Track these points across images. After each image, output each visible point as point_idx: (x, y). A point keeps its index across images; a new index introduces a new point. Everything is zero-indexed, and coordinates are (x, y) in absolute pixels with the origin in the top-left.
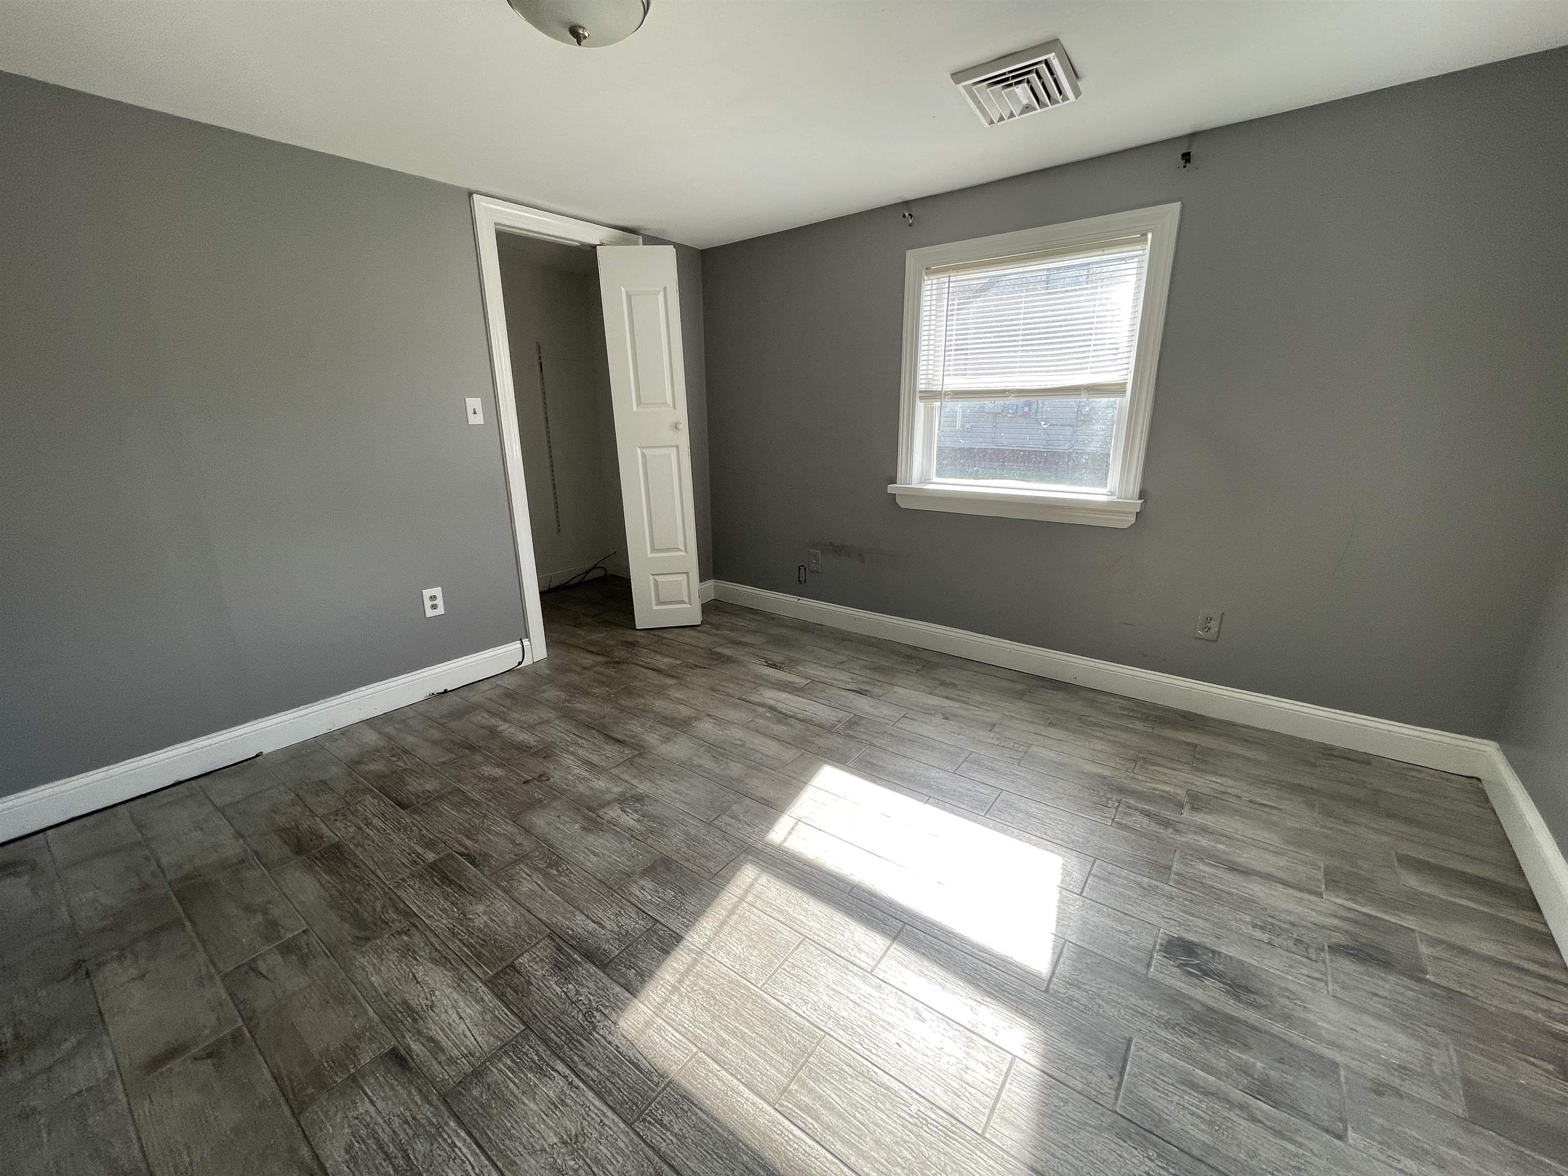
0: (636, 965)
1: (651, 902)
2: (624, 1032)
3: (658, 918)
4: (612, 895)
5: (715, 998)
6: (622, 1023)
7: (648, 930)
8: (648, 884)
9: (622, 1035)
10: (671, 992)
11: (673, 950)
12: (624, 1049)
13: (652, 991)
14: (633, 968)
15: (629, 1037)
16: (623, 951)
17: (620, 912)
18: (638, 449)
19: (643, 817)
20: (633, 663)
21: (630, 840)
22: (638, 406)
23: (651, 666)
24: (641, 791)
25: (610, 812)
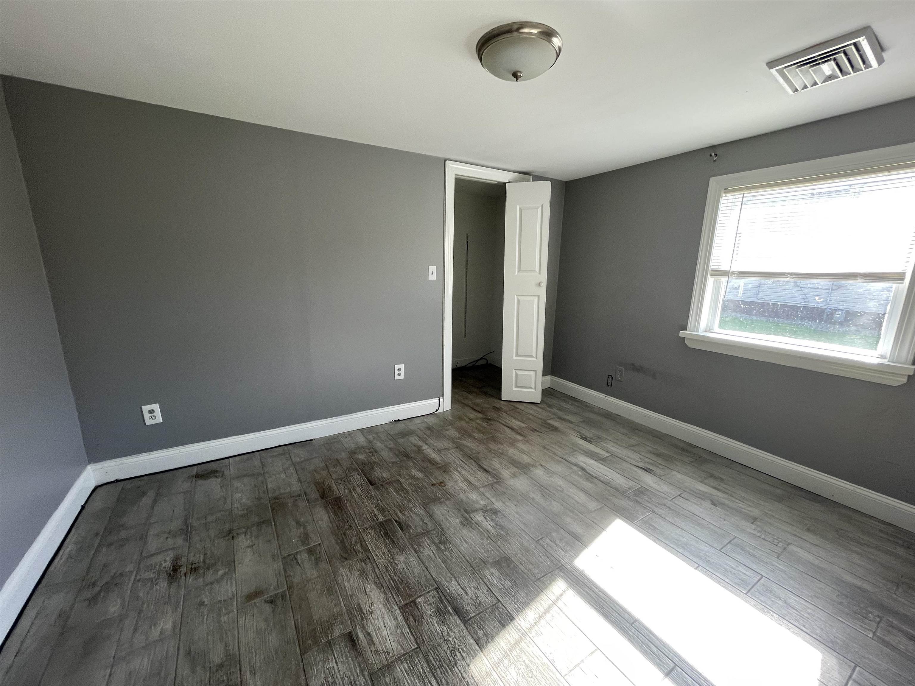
0: (484, 628)
1: (496, 586)
2: (473, 674)
3: (500, 599)
4: (474, 574)
5: (532, 672)
6: (472, 667)
7: (493, 605)
8: (496, 573)
9: (472, 676)
10: (504, 656)
11: (508, 625)
13: (492, 651)
14: (482, 630)
15: (476, 680)
16: (477, 615)
17: (477, 586)
18: (516, 296)
19: (496, 525)
20: (498, 422)
21: (487, 539)
22: (518, 272)
23: (508, 425)
24: (496, 507)
25: (477, 517)
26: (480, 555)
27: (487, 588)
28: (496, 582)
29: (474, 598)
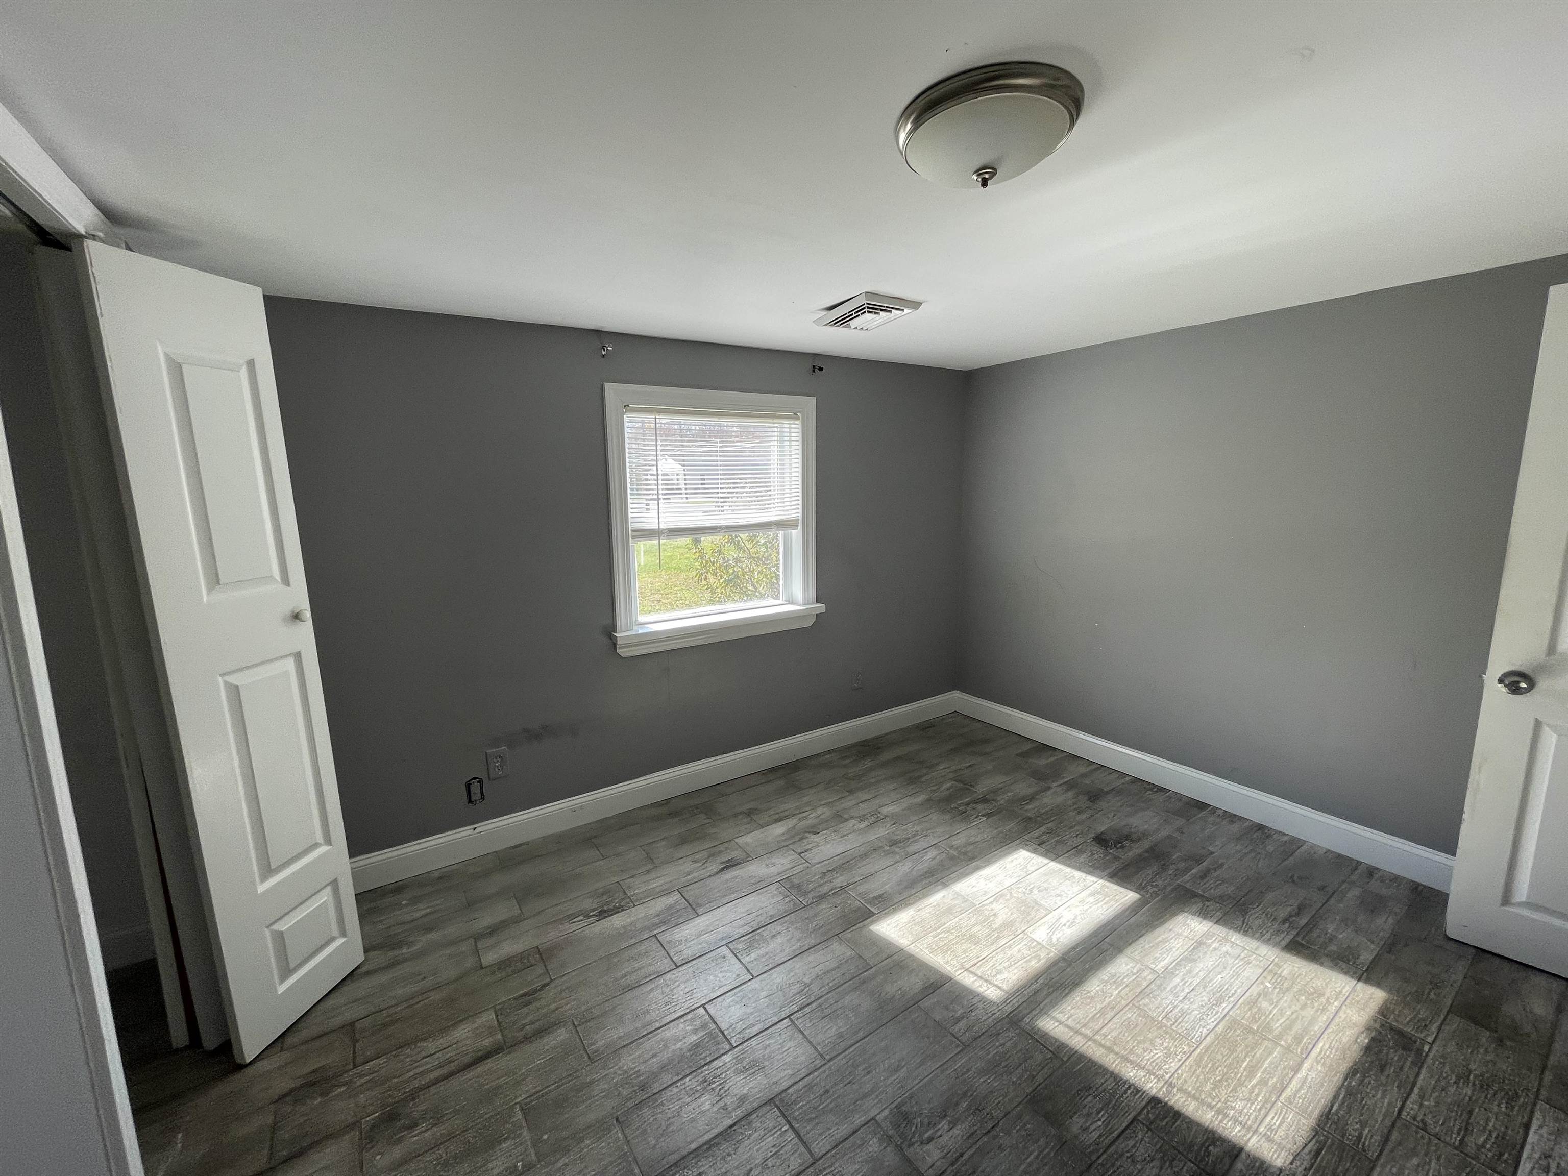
0: (1203, 1145)
1: (1107, 1123)
2: (1288, 1162)
3: (1130, 1117)
4: (1102, 1165)
5: (1220, 1081)
6: (1279, 1163)
7: (1149, 1129)
8: (1076, 1124)
9: (1291, 1163)
10: (1226, 1116)
11: (1172, 1108)
12: (1305, 1163)
13: (1230, 1132)
14: (1207, 1148)
15: (1291, 1158)
16: (1186, 1158)
17: (1128, 1157)
18: (220, 679)
19: (945, 1116)
20: (421, 1089)
21: (995, 1138)
22: (210, 590)
23: (467, 1059)
24: (886, 1112)
25: (930, 1160)
26: (1049, 1153)
27: (1120, 1141)
28: (1100, 1123)
29: (1156, 1163)
